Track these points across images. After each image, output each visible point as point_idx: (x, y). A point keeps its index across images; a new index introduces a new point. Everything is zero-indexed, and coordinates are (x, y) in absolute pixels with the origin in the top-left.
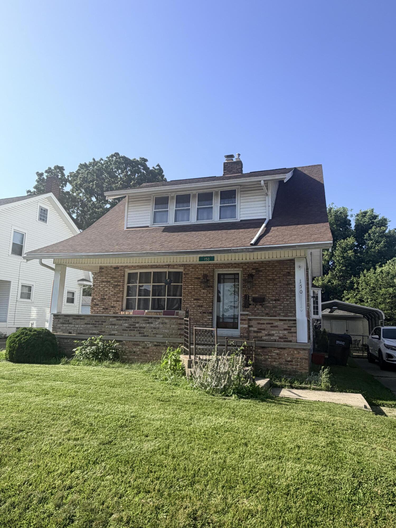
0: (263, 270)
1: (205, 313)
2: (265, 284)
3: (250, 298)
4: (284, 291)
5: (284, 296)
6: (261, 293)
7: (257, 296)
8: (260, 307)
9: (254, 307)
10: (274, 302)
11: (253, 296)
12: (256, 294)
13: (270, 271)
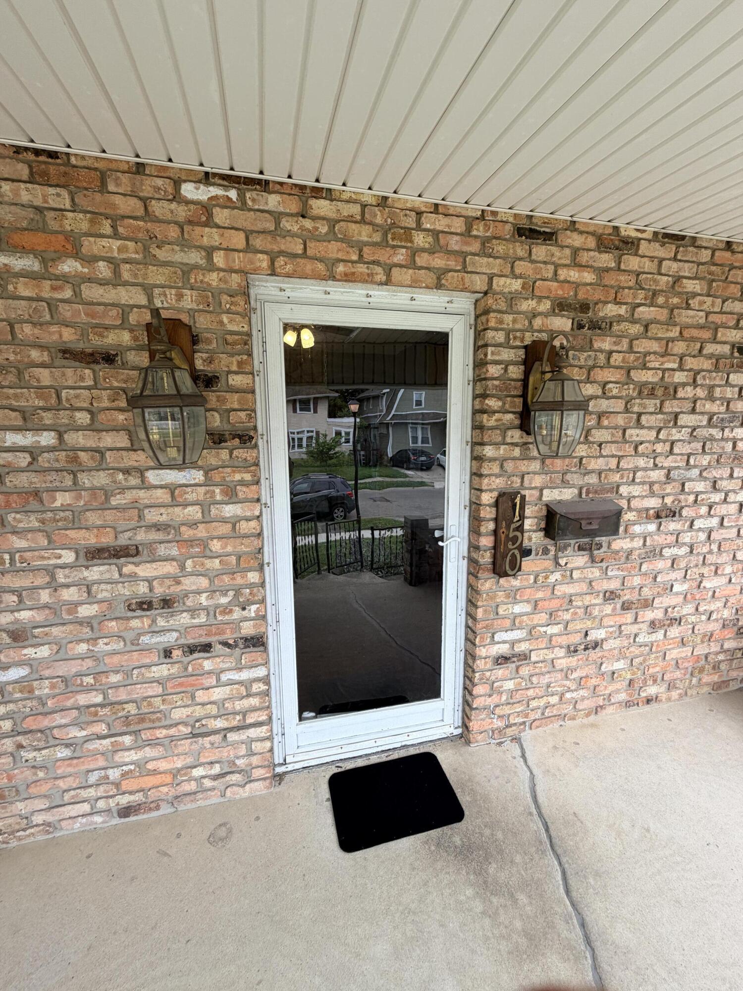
0: (620, 319)
1: (206, 648)
2: (620, 420)
3: (528, 512)
4: (705, 460)
5: (700, 486)
6: (593, 479)
7: (568, 494)
8: (581, 560)
9: (549, 564)
10: (652, 527)
11: (549, 496)
12: (565, 483)
13: (654, 329)
